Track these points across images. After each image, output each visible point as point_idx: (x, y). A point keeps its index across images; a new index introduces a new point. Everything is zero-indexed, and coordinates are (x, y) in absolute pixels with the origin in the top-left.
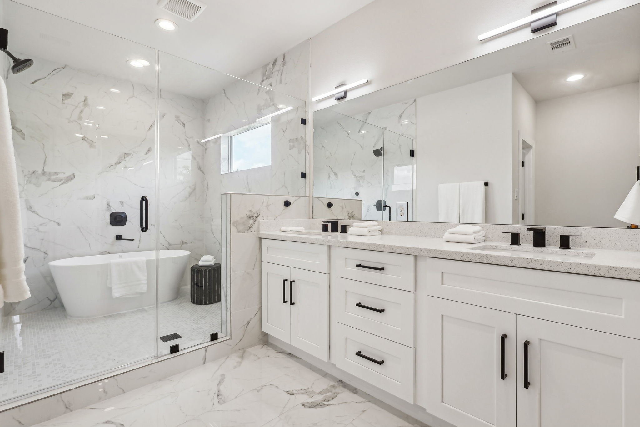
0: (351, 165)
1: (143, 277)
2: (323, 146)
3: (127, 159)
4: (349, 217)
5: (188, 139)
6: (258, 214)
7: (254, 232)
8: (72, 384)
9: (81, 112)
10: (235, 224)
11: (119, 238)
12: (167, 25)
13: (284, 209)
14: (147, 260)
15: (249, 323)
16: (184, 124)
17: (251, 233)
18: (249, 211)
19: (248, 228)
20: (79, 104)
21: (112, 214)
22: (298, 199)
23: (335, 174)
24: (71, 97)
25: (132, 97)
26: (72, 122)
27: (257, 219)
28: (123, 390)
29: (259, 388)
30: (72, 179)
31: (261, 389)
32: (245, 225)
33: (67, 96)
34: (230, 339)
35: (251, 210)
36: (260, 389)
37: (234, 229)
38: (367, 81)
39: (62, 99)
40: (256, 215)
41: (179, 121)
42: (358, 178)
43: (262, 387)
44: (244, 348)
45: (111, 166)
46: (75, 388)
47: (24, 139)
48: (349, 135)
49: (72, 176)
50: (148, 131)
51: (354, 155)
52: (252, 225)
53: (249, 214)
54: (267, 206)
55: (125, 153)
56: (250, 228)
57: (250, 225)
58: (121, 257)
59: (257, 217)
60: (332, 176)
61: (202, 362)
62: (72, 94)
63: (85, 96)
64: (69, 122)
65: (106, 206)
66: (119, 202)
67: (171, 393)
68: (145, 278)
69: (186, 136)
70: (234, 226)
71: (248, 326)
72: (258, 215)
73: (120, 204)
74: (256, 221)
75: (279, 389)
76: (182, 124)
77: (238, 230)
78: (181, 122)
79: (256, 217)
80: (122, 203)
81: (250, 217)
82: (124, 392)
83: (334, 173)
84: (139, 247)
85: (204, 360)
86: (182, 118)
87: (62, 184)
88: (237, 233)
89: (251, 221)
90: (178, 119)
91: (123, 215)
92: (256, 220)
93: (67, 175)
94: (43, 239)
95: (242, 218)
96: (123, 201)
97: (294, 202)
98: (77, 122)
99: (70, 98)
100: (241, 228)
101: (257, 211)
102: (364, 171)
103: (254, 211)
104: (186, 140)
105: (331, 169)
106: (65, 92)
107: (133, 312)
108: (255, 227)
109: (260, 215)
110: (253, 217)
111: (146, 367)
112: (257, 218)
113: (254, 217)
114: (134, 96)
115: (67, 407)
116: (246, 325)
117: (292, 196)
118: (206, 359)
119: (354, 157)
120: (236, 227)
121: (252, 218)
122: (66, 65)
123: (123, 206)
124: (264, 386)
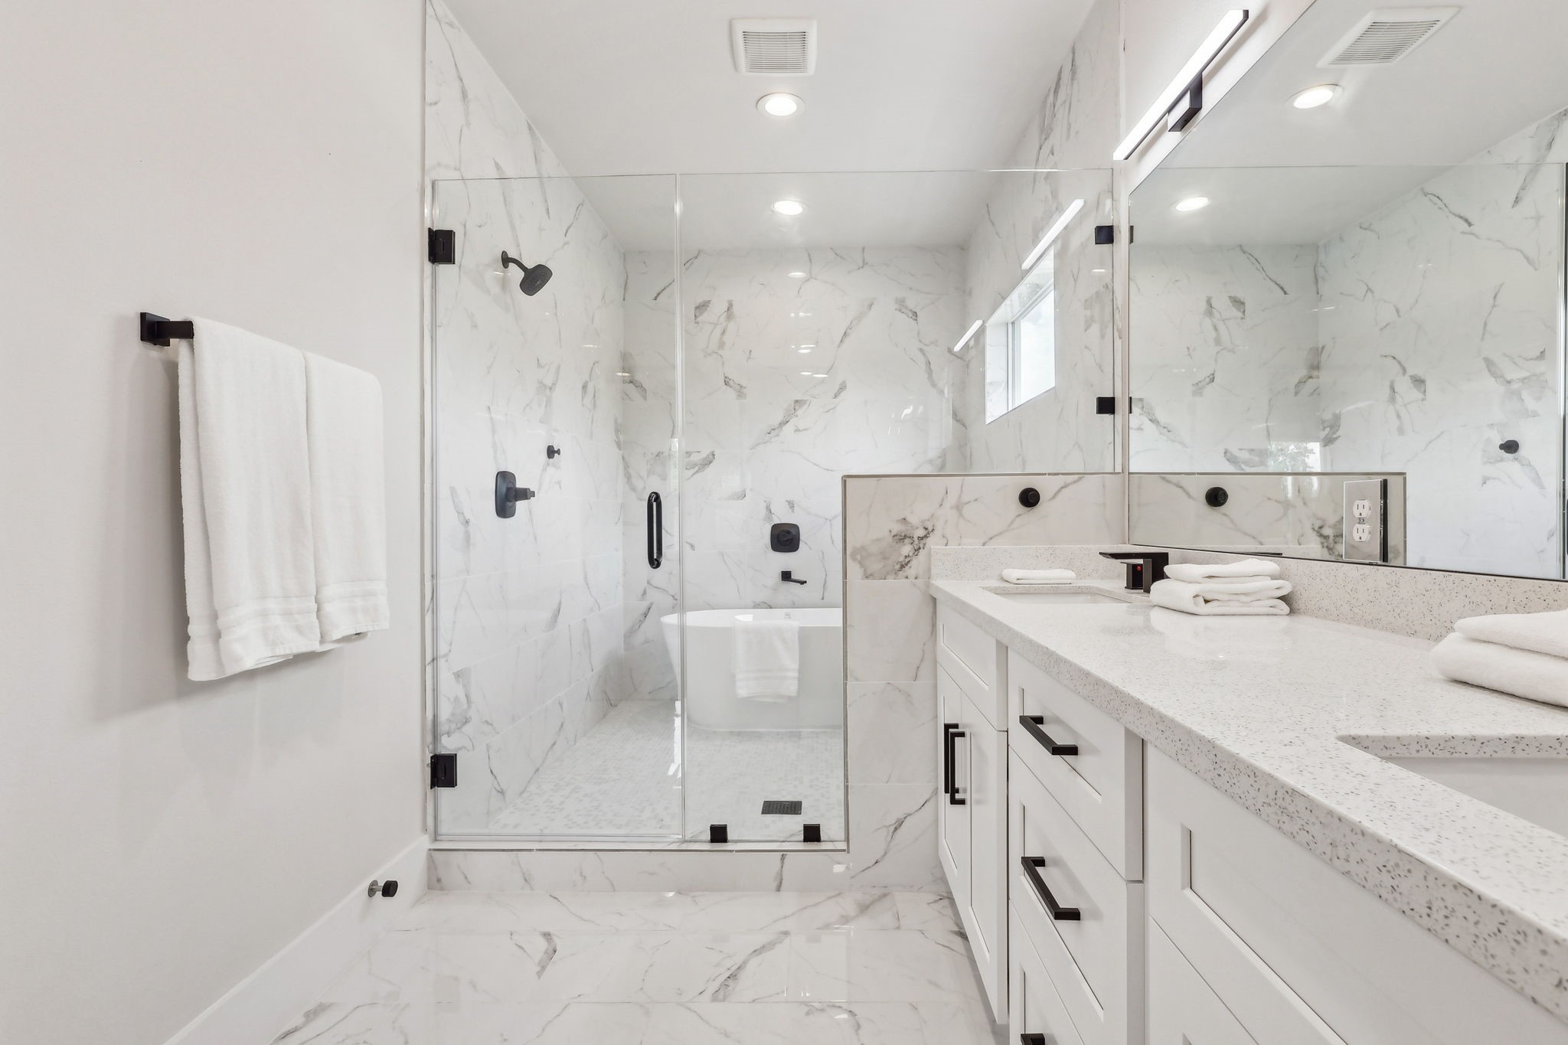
0: (1482, 339)
1: (790, 663)
2: (1369, 289)
3: (800, 412)
4: (1326, 537)
5: (924, 348)
6: (926, 529)
7: (916, 578)
8: (541, 841)
9: (724, 332)
10: (859, 557)
11: (786, 576)
12: (781, 105)
13: (1019, 515)
14: (801, 628)
15: (899, 824)
16: (915, 314)
17: (906, 580)
18: (897, 521)
19: (898, 567)
20: (719, 318)
21: (775, 527)
22: (1075, 482)
23: (1419, 382)
24: (709, 309)
25: (808, 280)
26: (710, 355)
27: (925, 544)
28: (613, 885)
29: (816, 1005)
30: (711, 462)
31: (822, 1010)
32: (885, 558)
33: (702, 307)
34: (844, 850)
35: (904, 519)
36: (817, 1009)
37: (854, 569)
38: (1241, 17)
39: (695, 316)
40: (921, 533)
41: (903, 310)
42: (1515, 386)
43: (829, 1006)
44: (886, 887)
45: (772, 431)
46: (537, 850)
47: (645, 398)
48: (1470, 224)
49: (711, 457)
50: (839, 346)
51: (1495, 297)
52: (907, 560)
53: (897, 528)
54: (959, 507)
55: (796, 401)
56: (902, 567)
57: (902, 559)
58: (788, 616)
59: (926, 537)
60: (1404, 385)
61: (775, 885)
62: (709, 301)
63: (728, 302)
64: (705, 357)
65: (764, 512)
66: (787, 504)
67: (670, 926)
68: (796, 666)
69: (920, 341)
70: (854, 559)
71: (898, 831)
72: (928, 533)
73: (788, 507)
74: (920, 548)
75: (857, 1034)
76: (910, 315)
77: (865, 571)
78: (907, 312)
79: (921, 538)
80: (791, 505)
81: (901, 538)
82: (614, 890)
83: (1411, 376)
84: (823, 599)
85: (778, 882)
86: (911, 303)
87: (697, 472)
88: (862, 579)
89: (907, 549)
90: (901, 305)
91: (793, 531)
92: (921, 546)
93: (703, 455)
94: (671, 573)
95: (878, 540)
96: (793, 501)
97: (1059, 491)
98: (717, 353)
99: (706, 310)
100: (875, 566)
101: (923, 522)
102: (1542, 353)
103: (914, 520)
104: (921, 350)
105: (1399, 363)
106: (699, 300)
107: (778, 734)
108: (917, 565)
109: (935, 532)
110: (911, 538)
111: (653, 852)
112: (923, 542)
113: (916, 539)
114: (811, 277)
115: (526, 880)
116: (892, 828)
117: (1049, 474)
118: (782, 879)
119: (1494, 306)
120: (860, 562)
121: (907, 541)
122: (699, 251)
123: (793, 511)
124: (834, 1006)
